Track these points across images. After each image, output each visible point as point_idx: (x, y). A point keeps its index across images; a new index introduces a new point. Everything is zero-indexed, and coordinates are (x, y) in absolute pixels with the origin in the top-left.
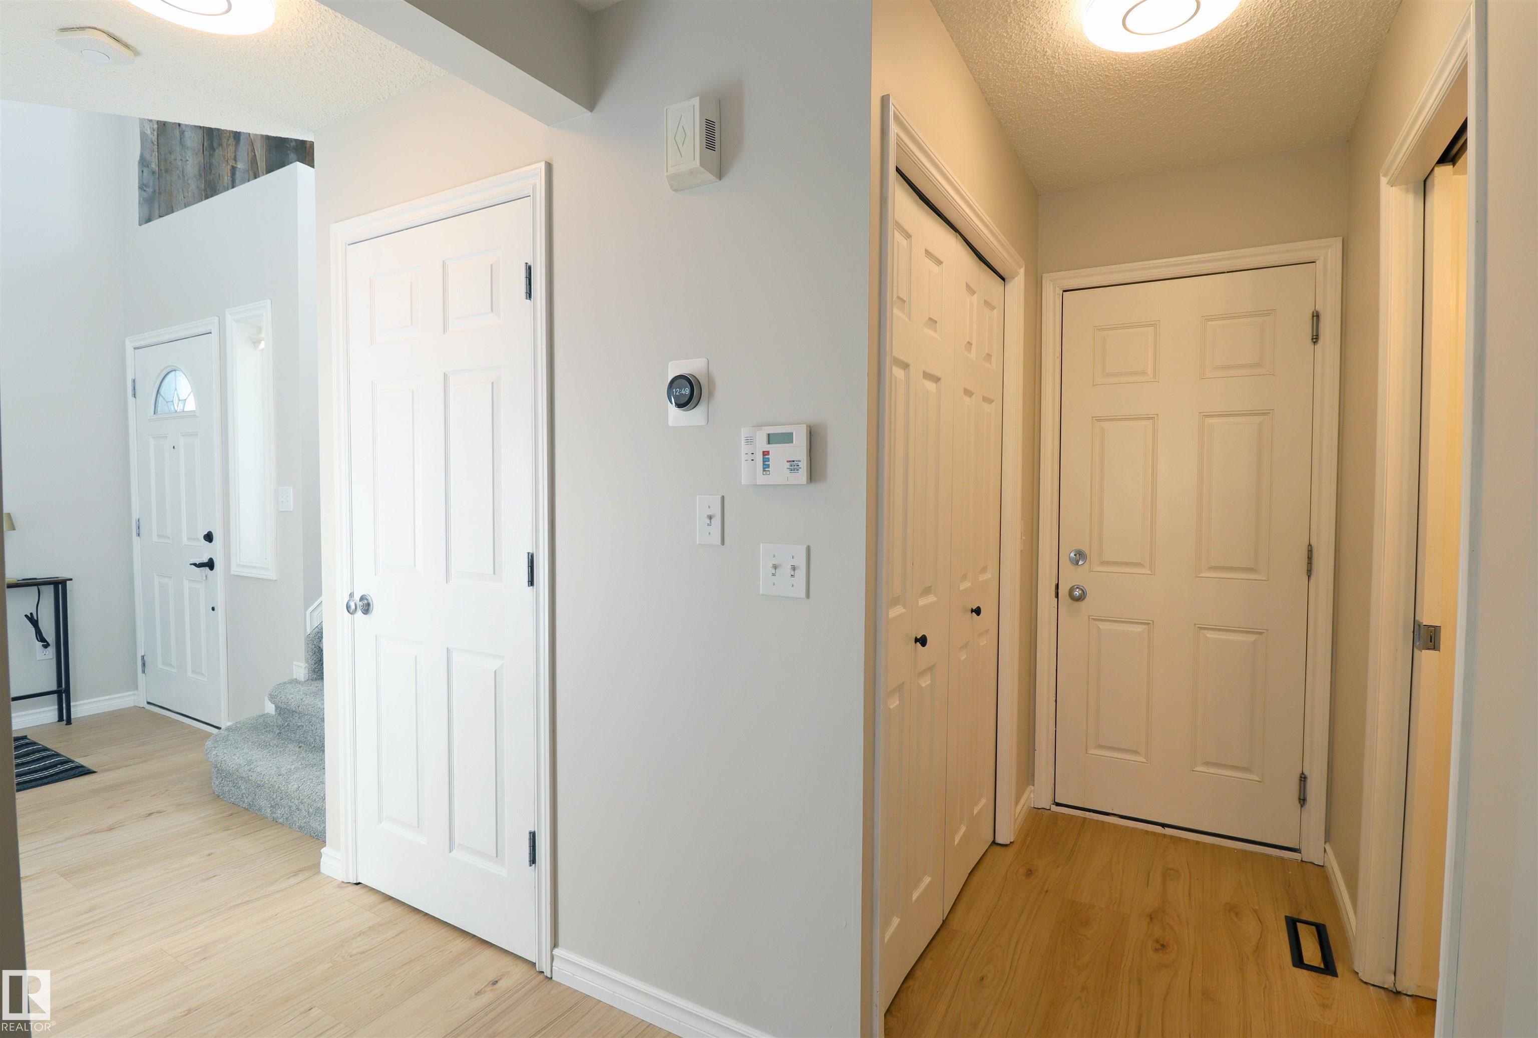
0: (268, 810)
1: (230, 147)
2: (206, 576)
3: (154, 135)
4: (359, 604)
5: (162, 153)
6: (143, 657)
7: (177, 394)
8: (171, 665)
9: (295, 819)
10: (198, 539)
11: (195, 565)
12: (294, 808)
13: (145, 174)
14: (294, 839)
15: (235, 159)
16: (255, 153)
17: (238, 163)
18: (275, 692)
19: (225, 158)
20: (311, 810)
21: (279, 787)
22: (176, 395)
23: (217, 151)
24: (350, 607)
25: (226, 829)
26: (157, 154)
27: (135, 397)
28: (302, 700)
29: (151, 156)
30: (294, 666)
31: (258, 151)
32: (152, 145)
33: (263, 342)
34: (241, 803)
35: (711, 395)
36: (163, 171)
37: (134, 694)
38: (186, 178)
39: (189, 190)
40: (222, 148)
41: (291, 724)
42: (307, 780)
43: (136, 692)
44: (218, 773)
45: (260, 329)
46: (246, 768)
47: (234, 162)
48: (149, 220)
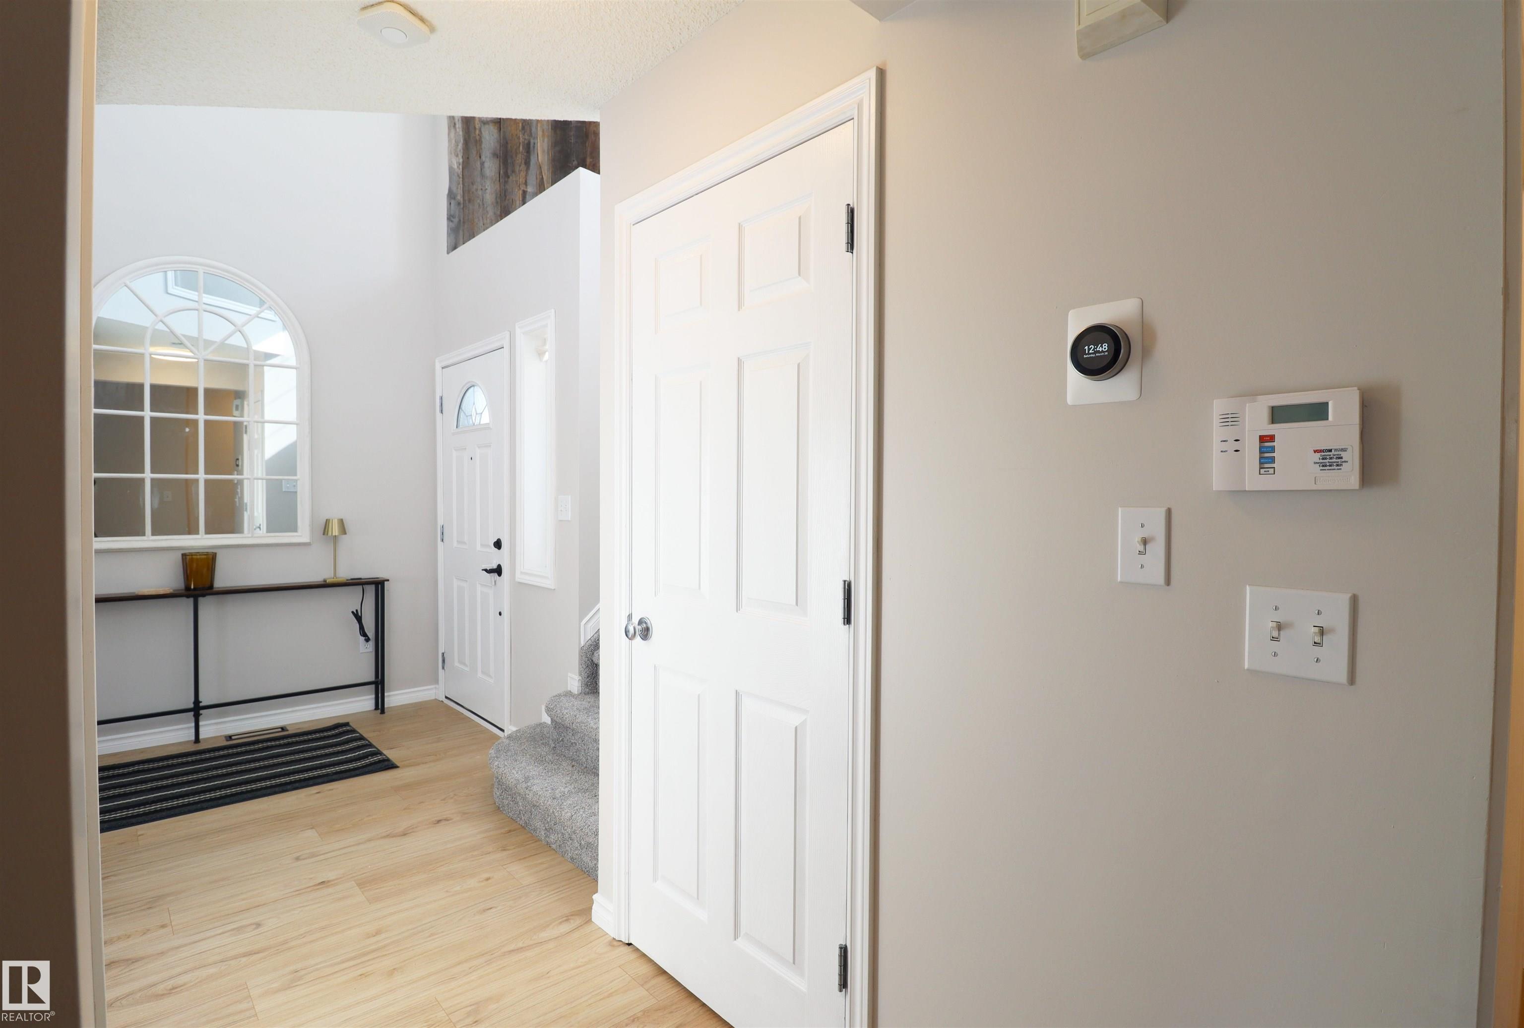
0: (543, 833)
1: (522, 172)
2: (495, 582)
3: (459, 169)
4: (638, 628)
5: (466, 184)
6: (443, 654)
7: (475, 408)
8: (465, 664)
9: (568, 848)
10: (488, 546)
11: (486, 570)
12: (567, 836)
13: (452, 205)
14: (570, 871)
15: (526, 184)
16: (542, 176)
17: (528, 187)
18: (552, 705)
19: (517, 184)
20: (583, 843)
21: (553, 812)
22: (474, 410)
23: (511, 177)
24: (629, 631)
25: (504, 849)
26: (462, 186)
27: (442, 413)
28: (575, 716)
29: (457, 188)
30: (569, 678)
31: (545, 174)
32: (458, 178)
33: (547, 353)
34: (518, 819)
35: (1146, 352)
36: (467, 202)
37: (436, 688)
38: (485, 206)
39: (488, 216)
40: (515, 174)
41: (565, 739)
42: (580, 809)
43: (437, 686)
44: (499, 784)
45: (544, 343)
46: (524, 785)
47: (525, 186)
48: (455, 248)
